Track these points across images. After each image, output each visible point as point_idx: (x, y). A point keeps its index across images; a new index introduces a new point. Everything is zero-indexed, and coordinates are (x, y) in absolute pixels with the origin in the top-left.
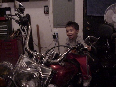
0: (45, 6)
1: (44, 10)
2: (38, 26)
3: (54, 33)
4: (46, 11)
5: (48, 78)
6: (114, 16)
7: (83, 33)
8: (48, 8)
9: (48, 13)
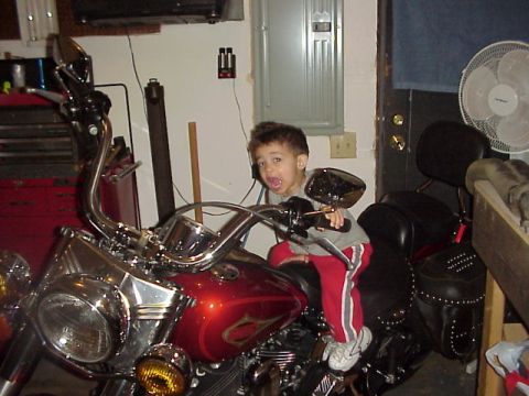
0: (222, 50)
1: (220, 64)
2: (192, 128)
4: (226, 68)
5: (158, 324)
6: (493, 94)
7: (377, 158)
8: (233, 57)
9: (233, 76)
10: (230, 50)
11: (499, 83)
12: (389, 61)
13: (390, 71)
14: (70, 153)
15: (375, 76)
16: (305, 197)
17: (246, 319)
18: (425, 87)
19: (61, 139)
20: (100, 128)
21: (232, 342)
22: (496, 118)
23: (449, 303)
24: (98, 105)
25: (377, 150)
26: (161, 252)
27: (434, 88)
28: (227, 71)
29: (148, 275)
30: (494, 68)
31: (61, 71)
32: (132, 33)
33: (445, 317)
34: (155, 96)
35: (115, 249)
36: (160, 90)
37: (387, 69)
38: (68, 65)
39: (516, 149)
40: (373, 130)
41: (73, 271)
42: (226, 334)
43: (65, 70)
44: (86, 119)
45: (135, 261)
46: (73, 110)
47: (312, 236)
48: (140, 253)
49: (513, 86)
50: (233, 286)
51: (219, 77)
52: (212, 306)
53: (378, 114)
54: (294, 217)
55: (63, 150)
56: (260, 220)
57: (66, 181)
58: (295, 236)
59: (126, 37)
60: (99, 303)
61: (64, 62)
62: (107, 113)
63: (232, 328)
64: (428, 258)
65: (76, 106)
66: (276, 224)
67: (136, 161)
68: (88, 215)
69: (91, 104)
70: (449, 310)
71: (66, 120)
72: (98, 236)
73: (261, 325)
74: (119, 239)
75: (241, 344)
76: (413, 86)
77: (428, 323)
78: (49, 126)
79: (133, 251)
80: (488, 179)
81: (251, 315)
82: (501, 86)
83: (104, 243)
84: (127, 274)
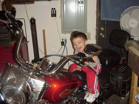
0: (52, 9)
1: (52, 13)
2: (44, 31)
3: (63, 40)
4: (54, 14)
5: (39, 93)
6: (130, 21)
7: (96, 39)
8: (56, 11)
9: (55, 16)
10: (55, 9)
11: (132, 18)
12: (100, 12)
13: (100, 15)
14: (8, 39)
15: (96, 16)
16: (84, 52)
17: (66, 90)
18: (110, 19)
19: (6, 35)
20: (20, 32)
21: (62, 97)
22: (131, 28)
23: (120, 81)
24: (19, 25)
25: (96, 37)
26: (40, 70)
27: (113, 20)
28: (54, 15)
29: (36, 78)
30: (130, 14)
31: (7, 14)
32: (26, 4)
33: (119, 85)
34: (33, 22)
35: (25, 69)
36: (34, 20)
37: (99, 14)
38: (9, 12)
39: (136, 37)
40: (95, 32)
41: (13, 78)
42: (60, 95)
43: (8, 13)
44: (15, 29)
45: (31, 73)
46: (11, 26)
47: (86, 65)
48: (33, 71)
49: (136, 19)
50: (62, 80)
51: (52, 17)
52: (55, 86)
53: (97, 27)
54: (81, 59)
55: (6, 38)
56: (70, 60)
57: (8, 47)
58: (81, 65)
59: (24, 5)
60: (21, 87)
61: (8, 11)
62: (22, 27)
63: (62, 93)
64: (113, 68)
65: (12, 25)
66: (75, 61)
67: (27, 41)
68: (17, 59)
69: (17, 24)
70: (120, 83)
71: (9, 29)
72: (20, 65)
73: (70, 91)
74: (27, 66)
75: (64, 97)
76: (107, 19)
77: (114, 87)
78: (2, 31)
79: (31, 70)
80: (133, 46)
81: (68, 88)
82: (133, 19)
83: (22, 68)
84: (30, 78)
